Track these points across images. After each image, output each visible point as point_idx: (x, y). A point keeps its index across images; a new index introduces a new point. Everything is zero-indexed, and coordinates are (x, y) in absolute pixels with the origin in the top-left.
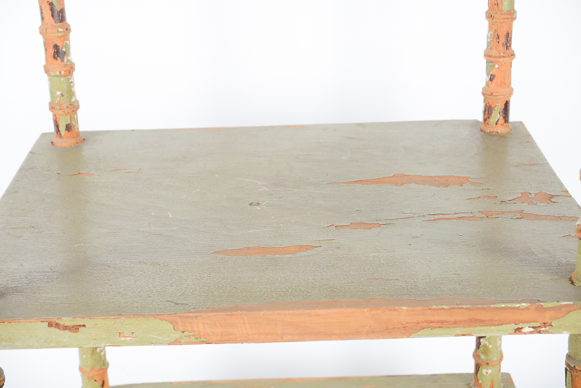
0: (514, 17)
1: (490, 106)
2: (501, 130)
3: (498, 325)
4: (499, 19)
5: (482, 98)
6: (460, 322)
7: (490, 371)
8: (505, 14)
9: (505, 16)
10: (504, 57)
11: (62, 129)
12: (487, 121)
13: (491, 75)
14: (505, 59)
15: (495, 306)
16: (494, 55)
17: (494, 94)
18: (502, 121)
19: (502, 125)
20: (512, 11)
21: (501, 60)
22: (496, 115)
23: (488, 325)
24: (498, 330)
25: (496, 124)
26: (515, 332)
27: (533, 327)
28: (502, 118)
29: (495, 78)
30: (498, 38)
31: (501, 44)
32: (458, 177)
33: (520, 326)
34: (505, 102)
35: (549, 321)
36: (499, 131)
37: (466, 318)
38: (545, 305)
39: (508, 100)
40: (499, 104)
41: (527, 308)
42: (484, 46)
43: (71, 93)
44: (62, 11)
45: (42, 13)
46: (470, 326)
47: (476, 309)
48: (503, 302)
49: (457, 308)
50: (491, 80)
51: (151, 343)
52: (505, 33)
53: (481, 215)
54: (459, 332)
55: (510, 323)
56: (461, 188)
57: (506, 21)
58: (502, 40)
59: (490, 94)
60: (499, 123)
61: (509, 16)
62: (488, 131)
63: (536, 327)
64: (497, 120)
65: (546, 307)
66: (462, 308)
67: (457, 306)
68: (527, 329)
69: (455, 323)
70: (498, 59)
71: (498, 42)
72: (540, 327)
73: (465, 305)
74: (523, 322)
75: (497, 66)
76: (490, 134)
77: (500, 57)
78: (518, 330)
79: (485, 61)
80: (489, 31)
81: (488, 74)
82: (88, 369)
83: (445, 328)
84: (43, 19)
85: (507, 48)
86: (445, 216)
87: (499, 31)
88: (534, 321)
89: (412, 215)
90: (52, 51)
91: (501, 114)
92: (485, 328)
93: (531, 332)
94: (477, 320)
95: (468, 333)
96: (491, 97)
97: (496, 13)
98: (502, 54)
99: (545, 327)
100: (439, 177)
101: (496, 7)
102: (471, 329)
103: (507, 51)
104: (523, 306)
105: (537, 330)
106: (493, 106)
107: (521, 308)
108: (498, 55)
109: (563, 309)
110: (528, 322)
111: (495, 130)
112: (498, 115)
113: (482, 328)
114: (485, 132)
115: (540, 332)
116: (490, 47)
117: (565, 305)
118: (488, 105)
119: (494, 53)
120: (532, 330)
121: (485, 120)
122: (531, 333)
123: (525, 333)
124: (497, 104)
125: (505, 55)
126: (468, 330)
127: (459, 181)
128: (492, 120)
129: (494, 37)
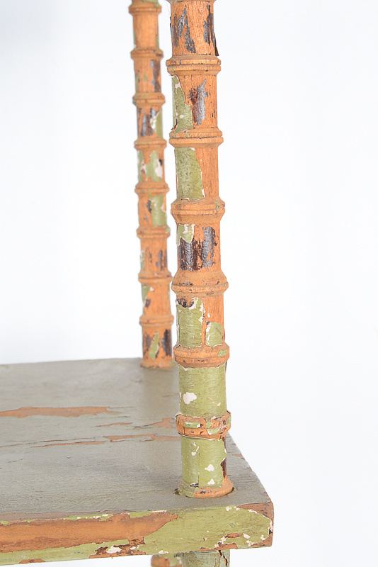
0: (167, 233)
1: (148, 336)
2: (162, 363)
3: (75, 546)
4: (149, 235)
5: (140, 328)
6: (25, 542)
8: (156, 229)
9: (156, 232)
10: (158, 278)
12: (146, 355)
13: (147, 300)
14: (160, 281)
15: (68, 519)
16: (147, 276)
17: (151, 321)
18: (162, 353)
19: (163, 358)
20: (164, 227)
21: (156, 281)
22: (156, 347)
23: (62, 546)
24: (75, 553)
25: (156, 356)
26: (98, 553)
27: (120, 546)
28: (162, 350)
29: (151, 303)
30: (151, 257)
31: (154, 264)
32: (96, 408)
33: (103, 545)
34: (164, 331)
35: (140, 537)
36: (160, 365)
37: (33, 537)
38: (133, 515)
39: (168, 329)
40: (158, 333)
41: (109, 520)
42: (138, 269)
46: (39, 548)
47: (44, 523)
48: (79, 514)
49: (20, 524)
50: (147, 305)
52: (158, 251)
53: (104, 439)
54: (24, 558)
55: (90, 542)
56: (94, 417)
57: (157, 236)
58: (156, 258)
59: (146, 321)
60: (160, 355)
61: (160, 232)
62: (148, 366)
63: (124, 546)
64: (156, 352)
65: (134, 517)
66: (26, 523)
67: (19, 521)
68: (112, 550)
69: (19, 544)
70: (152, 281)
71: (151, 262)
72: (128, 545)
73: (31, 519)
74: (107, 540)
75: (152, 289)
76: (150, 368)
77: (154, 278)
78: (101, 552)
79: (140, 285)
80: (142, 249)
81: (143, 299)
83: (7, 551)
85: (162, 267)
86: (61, 442)
87: (150, 250)
88: (121, 538)
89: (21, 443)
91: (161, 345)
92: (59, 550)
93: (117, 552)
94: (46, 539)
95: (37, 557)
96: (148, 325)
97: (146, 229)
98: (156, 275)
99: (136, 546)
100: (74, 408)
101: (145, 222)
102: (41, 552)
103: (162, 272)
104: (104, 517)
105: (126, 550)
106: (151, 336)
107: (102, 520)
108: (151, 276)
109: (156, 520)
110: (113, 540)
111: (156, 364)
112: (158, 346)
113: (55, 550)
114: (144, 367)
115: (129, 553)
116: (143, 269)
117: (158, 514)
118: (146, 335)
119: (148, 274)
120: (119, 550)
121: (144, 353)
122: (118, 554)
123: (111, 556)
124: (155, 334)
125: (159, 276)
126: (36, 554)
127: (95, 411)
128: (152, 353)
129: (147, 256)
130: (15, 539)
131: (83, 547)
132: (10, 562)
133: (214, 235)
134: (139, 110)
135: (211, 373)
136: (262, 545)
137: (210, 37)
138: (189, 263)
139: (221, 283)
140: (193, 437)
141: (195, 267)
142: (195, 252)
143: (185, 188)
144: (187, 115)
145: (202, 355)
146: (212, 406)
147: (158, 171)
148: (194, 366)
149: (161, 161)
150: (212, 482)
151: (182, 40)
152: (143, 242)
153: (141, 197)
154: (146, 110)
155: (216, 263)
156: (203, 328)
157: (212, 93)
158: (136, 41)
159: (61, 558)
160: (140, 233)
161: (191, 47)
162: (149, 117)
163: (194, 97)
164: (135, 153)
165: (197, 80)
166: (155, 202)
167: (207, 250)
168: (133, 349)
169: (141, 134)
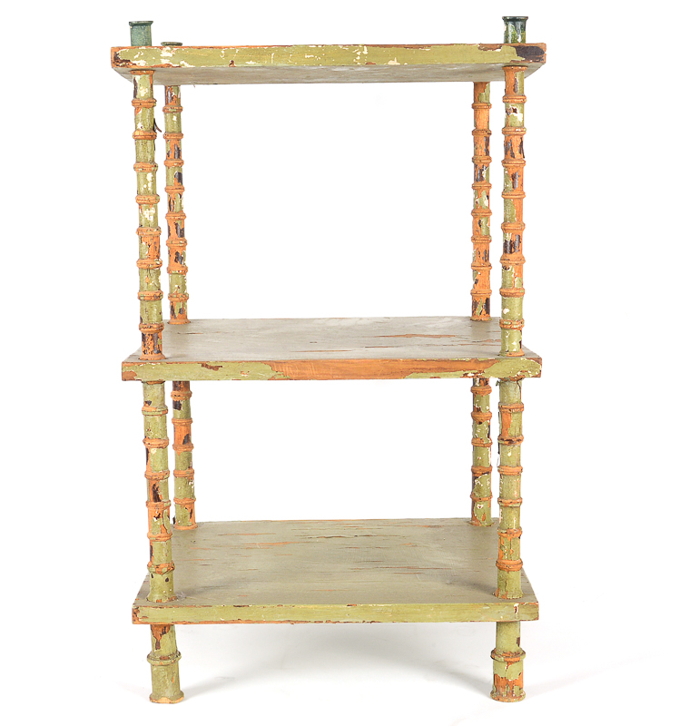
0: (490, 240)
1: (475, 302)
2: (484, 318)
3: (454, 372)
4: (478, 240)
6: (432, 369)
7: (482, 506)
8: (483, 237)
9: (483, 239)
11: (176, 312)
13: (476, 280)
14: (485, 268)
15: (451, 360)
17: (478, 293)
18: (484, 312)
19: (484, 315)
20: (488, 236)
21: (482, 269)
22: (480, 308)
24: (454, 375)
25: (480, 314)
26: (464, 376)
27: (474, 373)
28: (483, 310)
29: (478, 282)
30: (479, 254)
31: (481, 258)
33: (466, 372)
34: (486, 298)
35: (483, 370)
36: (482, 319)
37: (436, 367)
40: (481, 300)
41: (469, 361)
43: (184, 287)
44: (183, 230)
45: (169, 230)
46: (438, 372)
47: (441, 361)
49: (431, 360)
50: (476, 283)
51: (258, 379)
52: (484, 251)
54: (432, 376)
55: (461, 370)
56: (449, 338)
57: (484, 242)
58: (483, 255)
59: (474, 293)
60: (482, 313)
61: (486, 239)
62: (475, 320)
64: (480, 311)
65: (480, 360)
66: (433, 360)
68: (470, 375)
69: (430, 369)
70: (479, 268)
71: (479, 257)
72: (477, 373)
73: (436, 358)
74: (468, 370)
75: (479, 273)
77: (480, 266)
79: (471, 270)
80: (474, 249)
81: (473, 279)
82: (181, 498)
83: (424, 373)
84: (169, 234)
85: (486, 261)
87: (479, 249)
88: (474, 370)
90: (174, 256)
91: (483, 307)
92: (447, 373)
94: (442, 368)
95: (437, 376)
96: (476, 295)
97: (476, 237)
98: (483, 265)
99: (480, 374)
101: (477, 233)
102: (439, 374)
103: (486, 263)
105: (476, 375)
106: (477, 301)
107: (466, 361)
110: (471, 370)
111: (479, 318)
113: (445, 373)
114: (472, 321)
116: (474, 261)
117: (491, 360)
119: (477, 264)
120: (473, 375)
121: (473, 313)
123: (470, 377)
125: (485, 266)
126: (437, 374)
127: (449, 336)
128: (477, 312)
129: (477, 253)
130: (428, 367)
131: (458, 373)
132: (426, 377)
133: (520, 238)
134: (476, 166)
135: (517, 300)
136: (536, 376)
137: (521, 151)
138: (508, 250)
139: (522, 260)
140: (507, 329)
141: (511, 252)
142: (511, 246)
143: (508, 217)
144: (510, 185)
145: (513, 291)
146: (516, 315)
147: (486, 203)
148: (508, 296)
149: (488, 197)
150: (515, 350)
151: (509, 152)
152: (475, 244)
153: (474, 218)
154: (480, 166)
155: (520, 251)
156: (513, 280)
157: (521, 176)
158: (475, 125)
159: (448, 377)
160: (473, 239)
161: (513, 155)
162: (482, 170)
163: (513, 177)
164: (472, 191)
165: (515, 170)
166: (483, 220)
167: (517, 245)
168: (467, 311)
169: (476, 180)
